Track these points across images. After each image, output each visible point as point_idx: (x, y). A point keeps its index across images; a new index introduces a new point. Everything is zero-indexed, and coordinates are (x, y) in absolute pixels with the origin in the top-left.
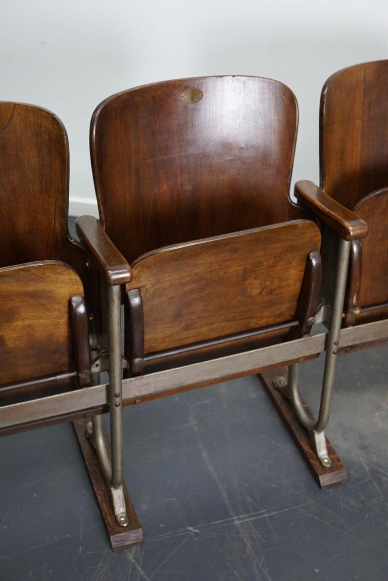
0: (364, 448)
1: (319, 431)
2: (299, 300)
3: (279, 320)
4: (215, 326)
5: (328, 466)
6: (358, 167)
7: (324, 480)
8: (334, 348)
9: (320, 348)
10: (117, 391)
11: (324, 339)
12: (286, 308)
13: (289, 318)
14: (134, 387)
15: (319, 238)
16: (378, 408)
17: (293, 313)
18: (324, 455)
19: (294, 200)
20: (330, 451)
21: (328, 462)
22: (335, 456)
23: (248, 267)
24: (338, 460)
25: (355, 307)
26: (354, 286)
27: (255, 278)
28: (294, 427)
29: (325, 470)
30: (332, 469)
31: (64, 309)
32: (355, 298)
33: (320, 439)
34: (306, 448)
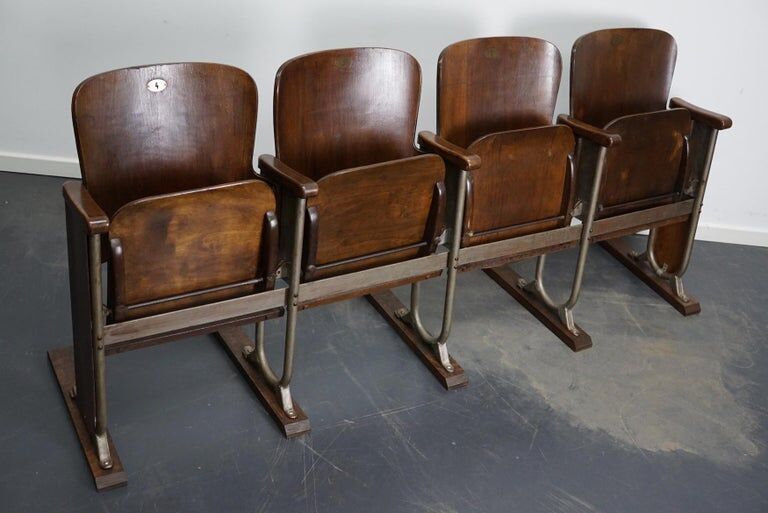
0: (478, 361)
1: (442, 343)
2: (427, 224)
3: (411, 241)
4: (365, 243)
5: (452, 371)
6: (464, 122)
7: (450, 382)
8: (455, 263)
9: (443, 266)
10: (295, 292)
11: (446, 256)
12: (417, 231)
13: (418, 240)
14: (306, 292)
15: (444, 170)
16: (485, 332)
17: (422, 235)
18: (447, 364)
19: (418, 146)
20: (452, 361)
21: (451, 368)
23: (393, 192)
24: (459, 367)
25: (469, 231)
26: (469, 213)
27: (397, 202)
29: (449, 374)
30: (455, 373)
31: (261, 222)
32: (469, 223)
33: (443, 349)
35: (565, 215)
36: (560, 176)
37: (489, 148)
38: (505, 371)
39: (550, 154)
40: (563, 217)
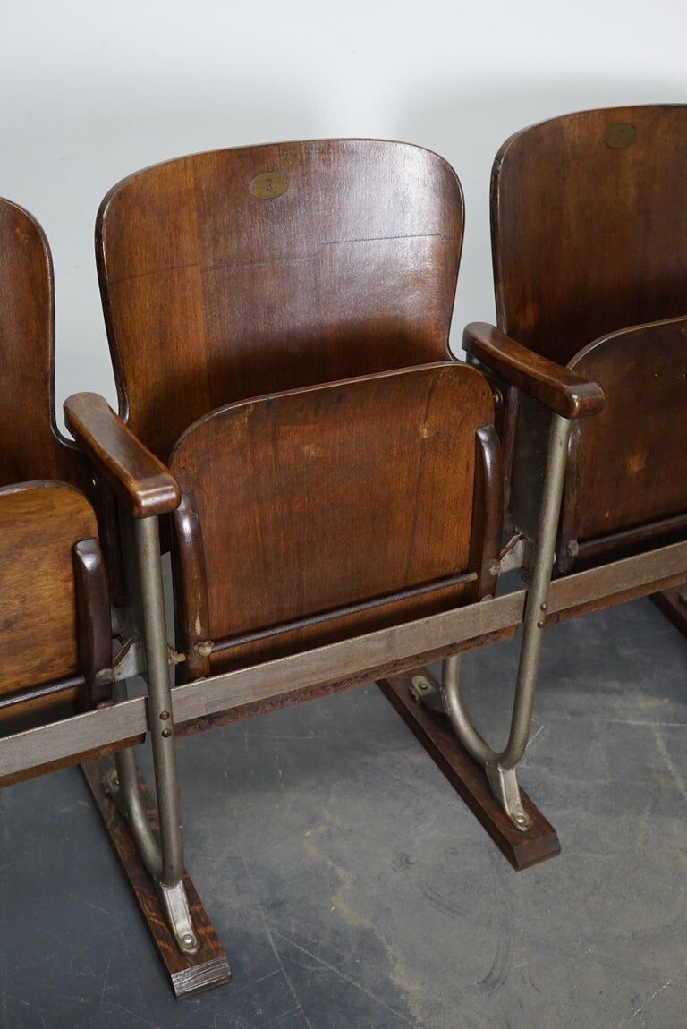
3: (44, 676)
5: (193, 951)
7: (183, 980)
8: (164, 725)
9: (140, 727)
11: (142, 707)
12: (57, 651)
16: (311, 820)
17: (72, 660)
18: (183, 930)
19: (66, 434)
21: (192, 943)
22: (209, 929)
24: (214, 937)
25: (200, 641)
26: (194, 599)
28: (133, 873)
29: (183, 961)
30: (197, 959)
32: (198, 623)
33: (174, 898)
34: (152, 915)
35: (479, 571)
36: (459, 481)
37: (239, 435)
38: (335, 933)
39: (425, 433)
40: (474, 576)
